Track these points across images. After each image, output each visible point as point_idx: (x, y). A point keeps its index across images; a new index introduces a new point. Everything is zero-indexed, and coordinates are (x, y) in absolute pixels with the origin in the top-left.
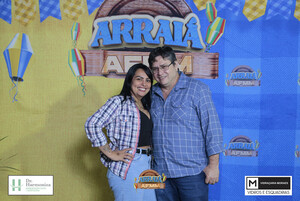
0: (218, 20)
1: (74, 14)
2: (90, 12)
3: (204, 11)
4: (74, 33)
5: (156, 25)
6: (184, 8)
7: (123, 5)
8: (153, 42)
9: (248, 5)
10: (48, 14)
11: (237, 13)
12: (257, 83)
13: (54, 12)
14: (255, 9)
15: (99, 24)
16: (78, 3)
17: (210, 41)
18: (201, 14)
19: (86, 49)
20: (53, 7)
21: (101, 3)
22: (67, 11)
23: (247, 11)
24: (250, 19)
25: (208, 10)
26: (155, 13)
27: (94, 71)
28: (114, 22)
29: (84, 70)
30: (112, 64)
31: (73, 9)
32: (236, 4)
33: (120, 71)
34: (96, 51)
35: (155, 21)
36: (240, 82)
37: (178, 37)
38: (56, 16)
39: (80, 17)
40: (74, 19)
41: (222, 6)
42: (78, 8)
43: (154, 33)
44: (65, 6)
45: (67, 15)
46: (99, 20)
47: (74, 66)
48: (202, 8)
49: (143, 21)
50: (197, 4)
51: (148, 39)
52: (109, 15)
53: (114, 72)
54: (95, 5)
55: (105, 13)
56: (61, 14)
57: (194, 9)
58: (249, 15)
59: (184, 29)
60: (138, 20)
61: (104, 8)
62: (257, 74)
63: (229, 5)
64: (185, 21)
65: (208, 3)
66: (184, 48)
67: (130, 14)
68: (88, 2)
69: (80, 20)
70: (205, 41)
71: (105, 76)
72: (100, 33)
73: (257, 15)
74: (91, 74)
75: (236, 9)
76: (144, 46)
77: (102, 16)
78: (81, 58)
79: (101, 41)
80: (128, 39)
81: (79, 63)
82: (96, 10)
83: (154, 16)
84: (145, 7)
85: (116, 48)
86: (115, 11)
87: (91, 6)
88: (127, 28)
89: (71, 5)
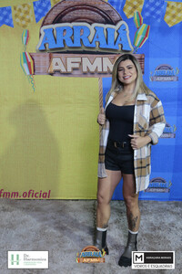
0: (144, 26)
1: (24, 22)
2: (37, 20)
3: (133, 18)
4: (25, 39)
5: (93, 32)
6: (116, 16)
7: (65, 14)
8: (90, 46)
9: (168, 13)
10: (3, 22)
11: (159, 20)
12: (175, 79)
13: (7, 21)
14: (174, 16)
15: (44, 31)
16: (27, 13)
17: (137, 44)
18: (130, 22)
19: (34, 52)
20: (6, 17)
21: (46, 13)
22: (18, 20)
23: (167, 18)
24: (170, 25)
25: (136, 18)
26: (92, 21)
27: (42, 71)
28: (58, 29)
29: (33, 70)
30: (57, 64)
31: (23, 18)
32: (158, 12)
33: (63, 70)
34: (43, 54)
35: (92, 27)
36: (162, 78)
37: (111, 41)
38: (9, 24)
39: (29, 24)
40: (24, 26)
41: (147, 14)
42: (27, 17)
43: (91, 38)
44: (16, 16)
45: (18, 24)
46: (45, 27)
47: (25, 66)
48: (130, 17)
49: (82, 28)
50: (126, 13)
51: (86, 43)
52: (54, 23)
53: (58, 72)
54: (41, 15)
55: (50, 21)
56: (13, 23)
57: (124, 17)
58: (170, 21)
59: (116, 34)
60: (77, 27)
61: (49, 17)
62: (176, 71)
63: (153, 13)
64: (116, 27)
65: (135, 12)
66: (116, 50)
67: (71, 22)
68: (36, 12)
69: (29, 27)
70: (133, 44)
71: (51, 74)
72: (46, 38)
73: (175, 21)
74: (39, 73)
75: (158, 16)
76: (83, 49)
77: (48, 24)
78: (30, 60)
79: (47, 45)
80: (69, 43)
81: (29, 64)
82: (42, 19)
83: (91, 24)
84: (83, 16)
85: (59, 51)
86: (58, 20)
87: (38, 15)
88: (68, 34)
89: (22, 14)
